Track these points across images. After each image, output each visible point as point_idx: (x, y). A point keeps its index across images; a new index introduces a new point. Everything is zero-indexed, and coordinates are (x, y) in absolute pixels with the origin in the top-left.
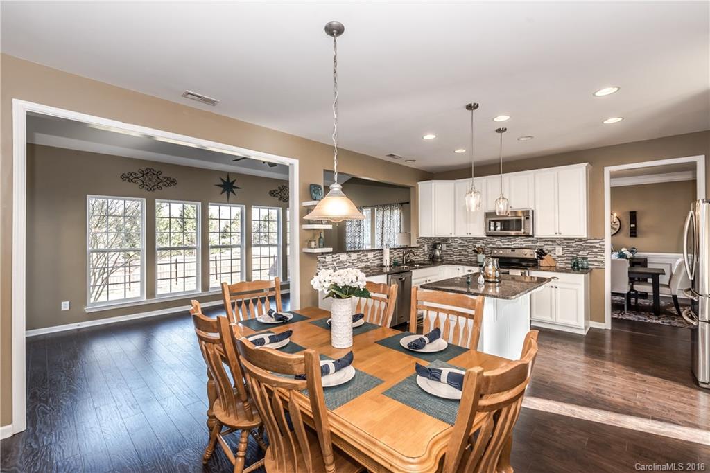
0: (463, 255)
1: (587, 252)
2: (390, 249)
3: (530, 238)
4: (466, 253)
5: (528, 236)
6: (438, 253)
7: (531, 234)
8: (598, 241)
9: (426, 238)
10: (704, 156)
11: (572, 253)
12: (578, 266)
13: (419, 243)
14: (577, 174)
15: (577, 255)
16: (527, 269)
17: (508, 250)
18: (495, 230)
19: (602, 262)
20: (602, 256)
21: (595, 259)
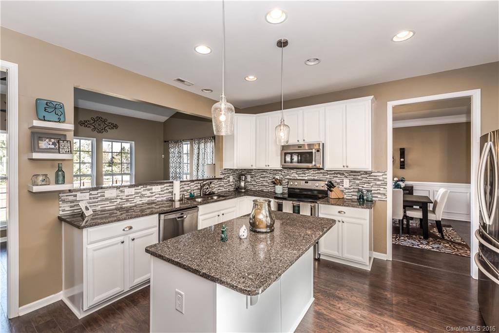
0: (264, 185)
1: (371, 184)
2: (181, 182)
3: (321, 171)
4: (267, 184)
5: (319, 169)
6: (243, 184)
7: (321, 167)
8: (381, 174)
9: (230, 169)
10: (480, 89)
11: (358, 185)
12: (363, 199)
13: (223, 174)
14: (363, 106)
15: (363, 187)
16: (316, 203)
17: (302, 181)
18: (291, 162)
19: (384, 194)
20: (384, 188)
21: (378, 191)
